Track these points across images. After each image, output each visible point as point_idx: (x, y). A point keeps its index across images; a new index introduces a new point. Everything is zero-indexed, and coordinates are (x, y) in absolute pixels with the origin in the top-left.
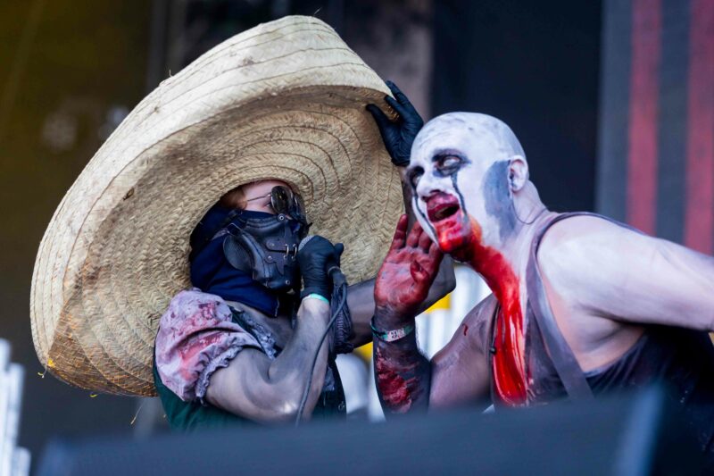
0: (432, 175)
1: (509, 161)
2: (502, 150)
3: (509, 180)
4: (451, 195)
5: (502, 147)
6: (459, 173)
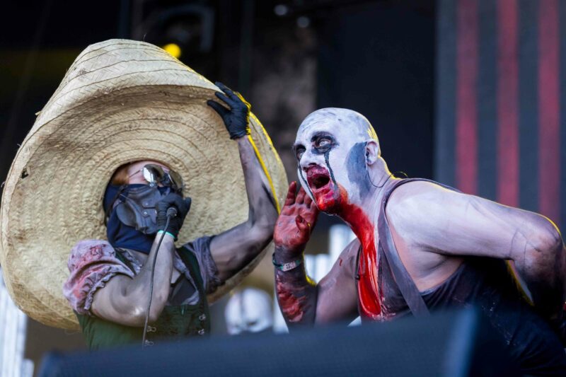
1: (366, 142)
2: (361, 135)
5: (361, 132)
6: (330, 153)
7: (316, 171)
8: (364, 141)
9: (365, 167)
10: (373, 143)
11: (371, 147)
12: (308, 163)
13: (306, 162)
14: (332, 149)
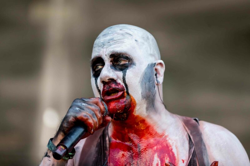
0: (110, 68)
1: (155, 63)
2: (152, 55)
3: (155, 77)
4: (119, 84)
5: (152, 52)
6: (128, 71)
7: (113, 86)
8: (154, 62)
9: (155, 87)
10: (161, 64)
11: (159, 67)
12: (107, 78)
13: (106, 77)
14: (129, 68)
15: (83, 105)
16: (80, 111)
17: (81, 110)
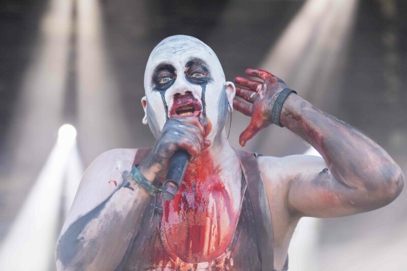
1: (226, 85)
4: (197, 100)
6: (207, 87)
7: (191, 100)
12: (185, 90)
14: (208, 83)
15: (180, 128)
16: (180, 136)
17: (181, 134)
